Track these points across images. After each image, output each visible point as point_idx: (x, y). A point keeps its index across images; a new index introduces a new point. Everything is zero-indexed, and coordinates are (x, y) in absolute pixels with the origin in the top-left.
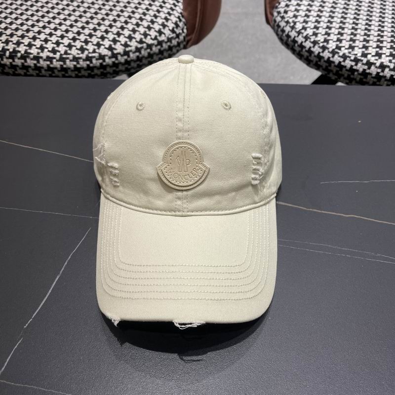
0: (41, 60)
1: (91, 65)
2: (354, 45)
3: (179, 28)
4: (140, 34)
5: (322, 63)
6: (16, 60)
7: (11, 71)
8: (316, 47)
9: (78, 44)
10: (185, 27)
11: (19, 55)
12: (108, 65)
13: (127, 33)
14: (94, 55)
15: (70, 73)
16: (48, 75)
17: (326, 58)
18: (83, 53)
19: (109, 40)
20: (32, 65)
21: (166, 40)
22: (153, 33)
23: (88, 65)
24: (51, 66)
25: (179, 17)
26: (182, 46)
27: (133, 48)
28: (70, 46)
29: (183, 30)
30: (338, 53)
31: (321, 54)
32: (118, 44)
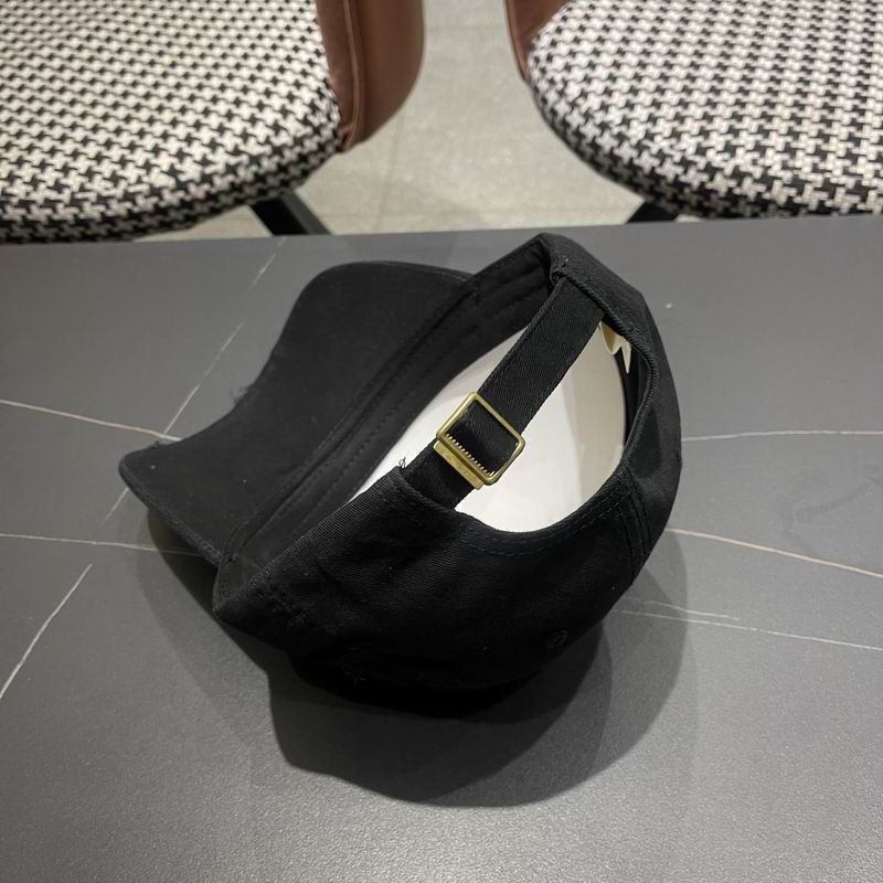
0: (33, 207)
1: (136, 210)
2: (680, 128)
3: (318, 114)
4: (234, 135)
5: (619, 169)
8: (607, 135)
9: (106, 168)
10: (336, 108)
12: (170, 207)
13: (206, 135)
14: (138, 188)
17: (626, 159)
18: (115, 186)
19: (170, 155)
20: (18, 219)
21: (291, 143)
22: (261, 131)
23: (129, 211)
24: (56, 217)
25: (318, 91)
27: (220, 167)
28: (90, 174)
29: (328, 116)
30: (648, 148)
31: (617, 152)
32: (188, 160)
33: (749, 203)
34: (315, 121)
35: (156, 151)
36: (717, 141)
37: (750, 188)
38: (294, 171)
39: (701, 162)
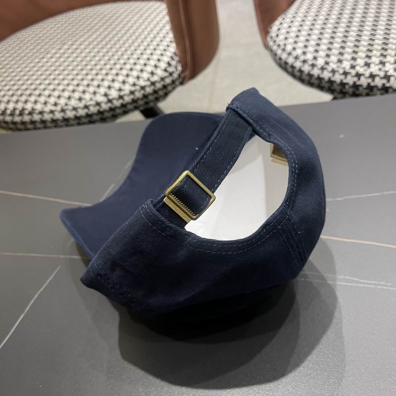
0: (45, 114)
1: (90, 112)
2: (342, 58)
3: (171, 67)
4: (133, 78)
5: (313, 81)
6: (25, 117)
7: (22, 127)
8: (306, 65)
10: (179, 65)
11: (27, 112)
12: (105, 111)
24: (55, 118)
33: (379, 89)
35: (99, 86)
36: (360, 62)
37: (379, 82)
38: (161, 93)
39: (353, 72)
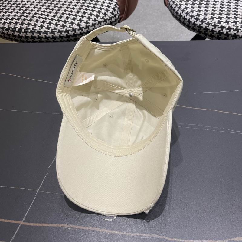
0: (41, 33)
1: (69, 35)
2: (213, 17)
3: (115, 11)
4: (94, 16)
5: (196, 28)
6: (28, 34)
7: (25, 40)
9: (61, 23)
10: (119, 10)
11: (29, 31)
12: (77, 34)
13: (87, 15)
14: (70, 29)
15: (57, 39)
16: (45, 41)
17: (198, 25)
18: (64, 28)
19: (78, 20)
20: (37, 36)
21: (109, 19)
22: (101, 15)
23: (67, 35)
24: (47, 36)
25: (115, 5)
26: (117, 21)
27: (91, 24)
28: (56, 25)
29: (117, 12)
30: (205, 22)
31: (196, 23)
32: (83, 22)
33: (232, 36)
34: (115, 13)
35: (74, 19)
36: (224, 20)
37: (232, 32)
39: (220, 25)
